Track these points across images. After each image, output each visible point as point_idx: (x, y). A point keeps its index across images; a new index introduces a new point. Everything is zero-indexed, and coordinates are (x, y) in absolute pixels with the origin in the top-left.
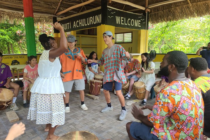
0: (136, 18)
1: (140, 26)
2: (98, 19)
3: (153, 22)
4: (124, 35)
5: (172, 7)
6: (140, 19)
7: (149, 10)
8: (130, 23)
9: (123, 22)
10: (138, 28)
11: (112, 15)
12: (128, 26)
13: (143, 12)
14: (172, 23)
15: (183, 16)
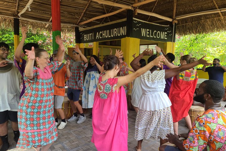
0: (162, 29)
1: (166, 39)
2: (123, 31)
3: (180, 34)
4: (148, 47)
5: (202, 20)
6: (166, 31)
7: (176, 22)
8: (155, 35)
9: (149, 34)
10: (164, 40)
11: (138, 27)
12: (153, 39)
13: (171, 24)
14: (201, 35)
15: (214, 29)
